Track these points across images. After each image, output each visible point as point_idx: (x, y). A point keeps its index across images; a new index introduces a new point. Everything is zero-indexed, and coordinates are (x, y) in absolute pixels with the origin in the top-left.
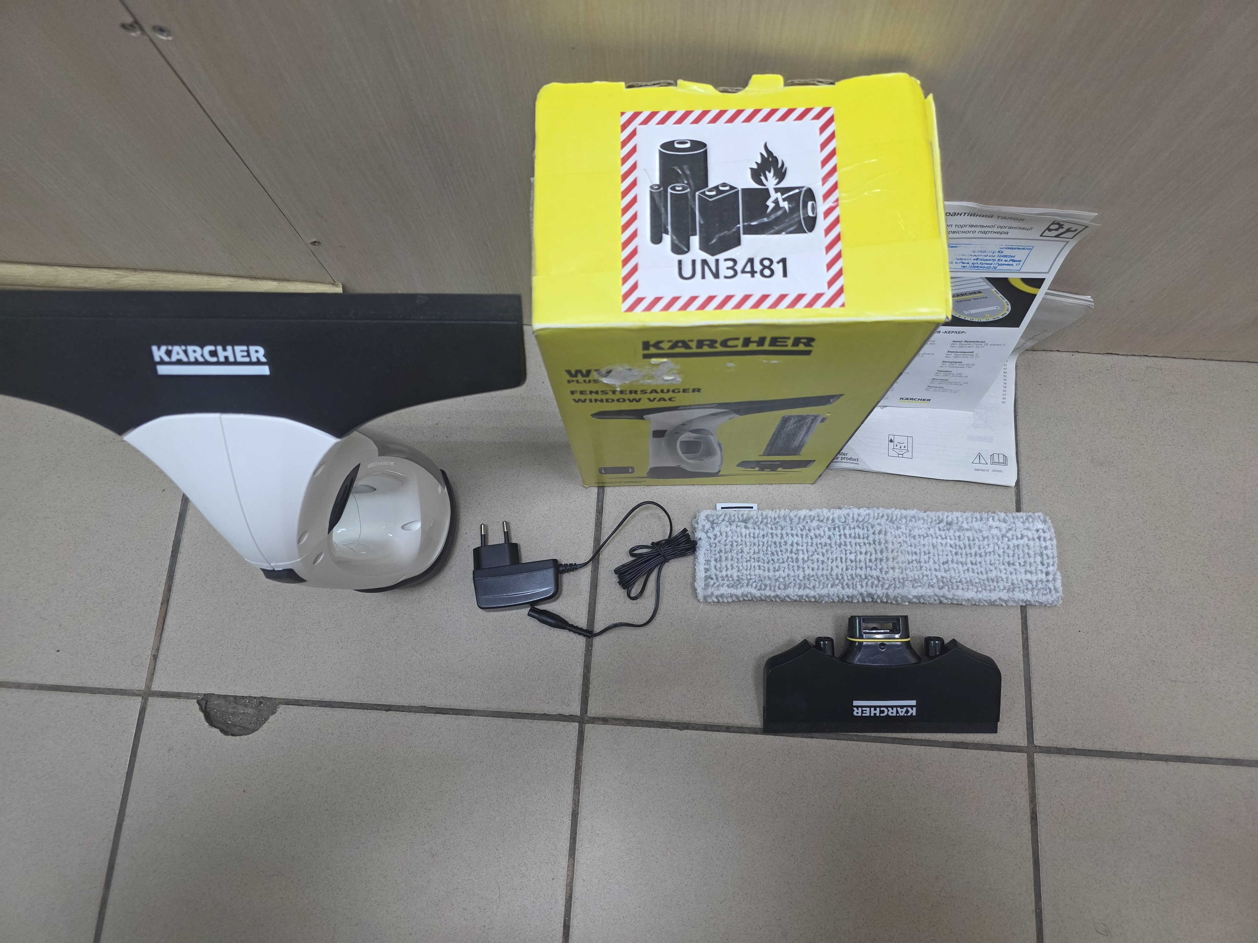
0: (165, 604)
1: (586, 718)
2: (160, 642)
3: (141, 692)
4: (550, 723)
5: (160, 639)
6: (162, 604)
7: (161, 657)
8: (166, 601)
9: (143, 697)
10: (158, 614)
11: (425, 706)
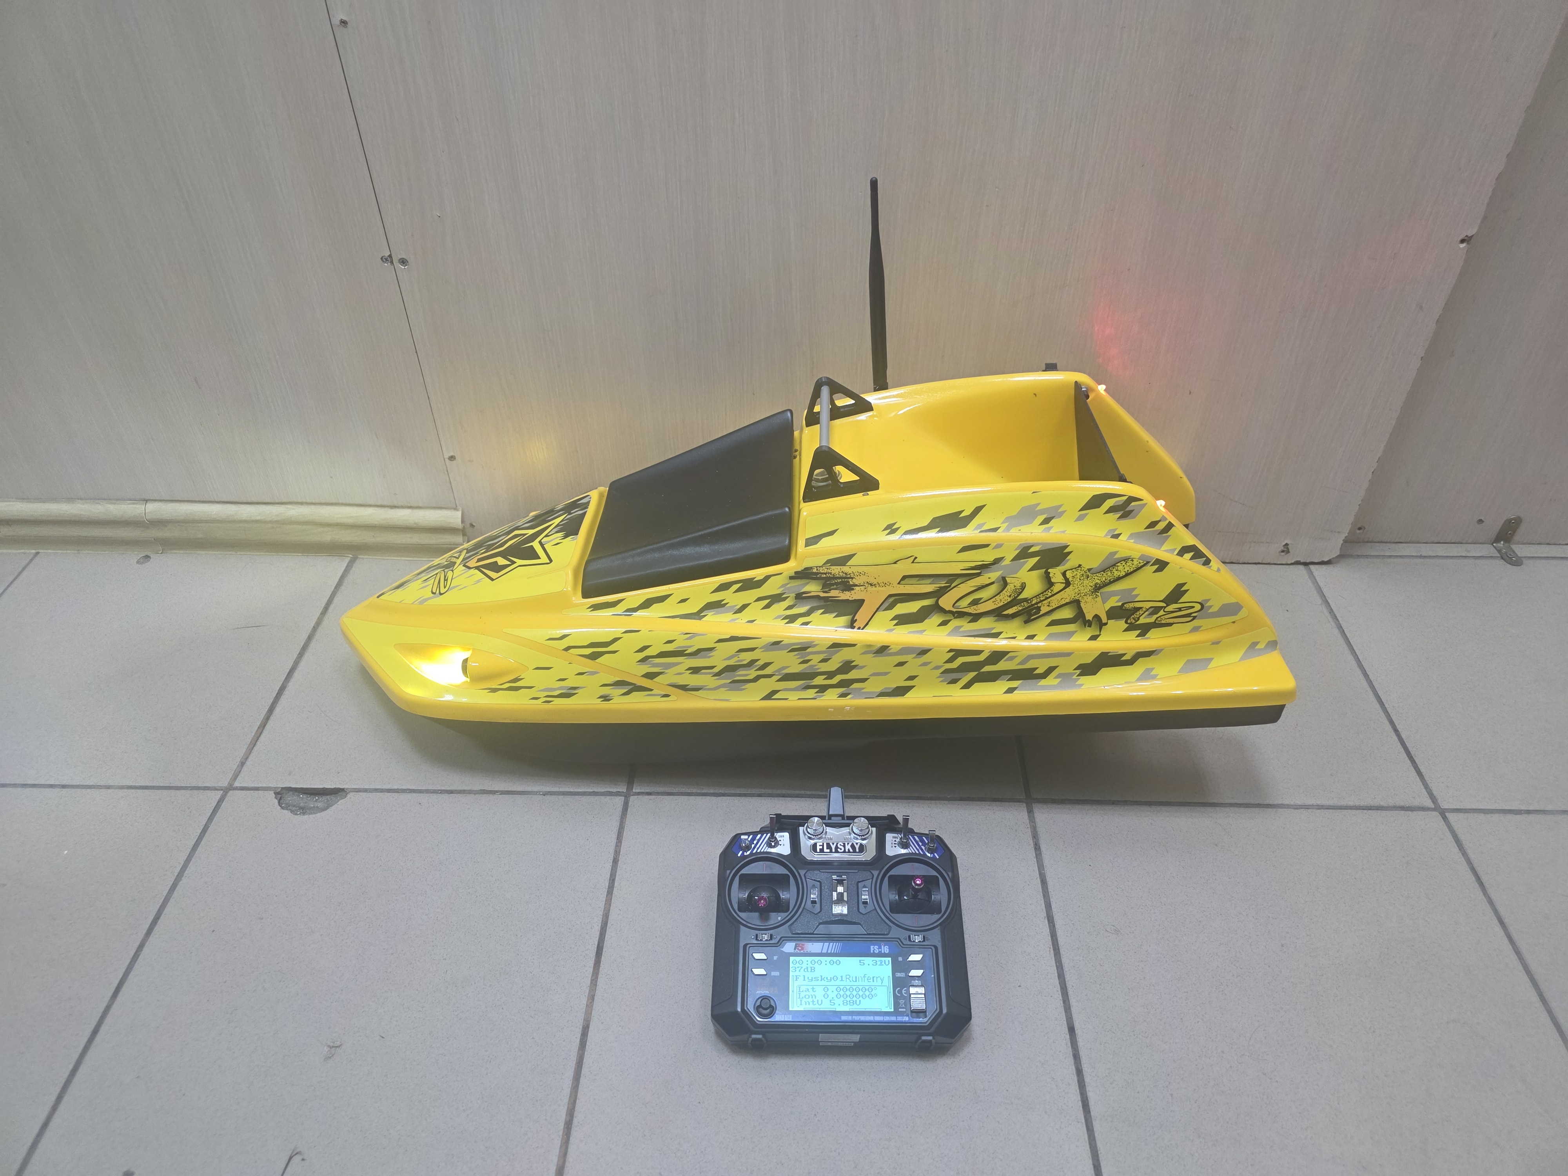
0: (262, 728)
1: (632, 794)
2: (250, 754)
3: (224, 788)
4: (597, 798)
5: (251, 752)
6: (259, 727)
7: (248, 763)
8: (263, 726)
9: (224, 791)
10: (253, 734)
11: (484, 790)
